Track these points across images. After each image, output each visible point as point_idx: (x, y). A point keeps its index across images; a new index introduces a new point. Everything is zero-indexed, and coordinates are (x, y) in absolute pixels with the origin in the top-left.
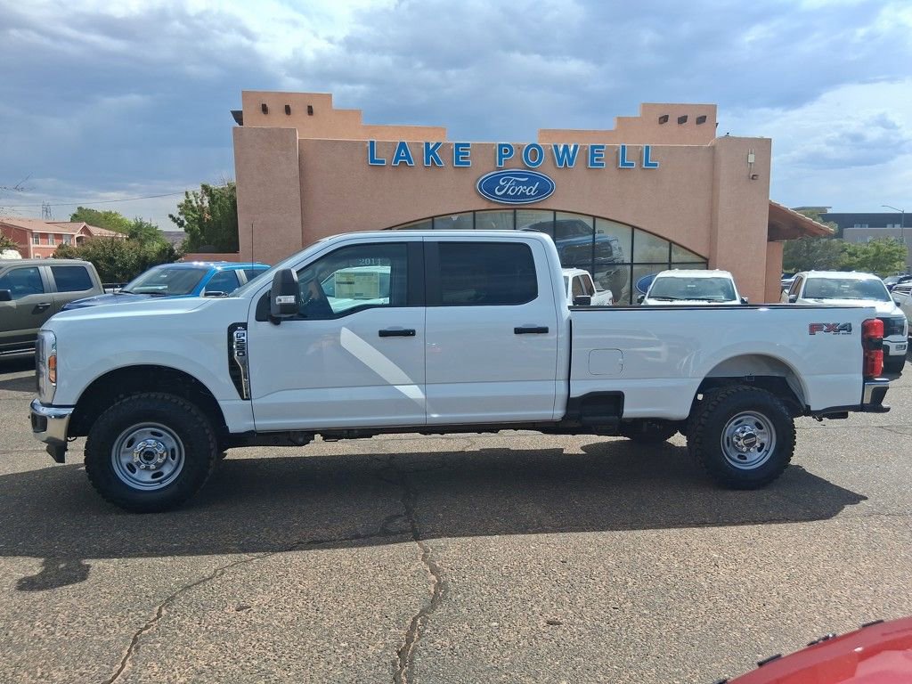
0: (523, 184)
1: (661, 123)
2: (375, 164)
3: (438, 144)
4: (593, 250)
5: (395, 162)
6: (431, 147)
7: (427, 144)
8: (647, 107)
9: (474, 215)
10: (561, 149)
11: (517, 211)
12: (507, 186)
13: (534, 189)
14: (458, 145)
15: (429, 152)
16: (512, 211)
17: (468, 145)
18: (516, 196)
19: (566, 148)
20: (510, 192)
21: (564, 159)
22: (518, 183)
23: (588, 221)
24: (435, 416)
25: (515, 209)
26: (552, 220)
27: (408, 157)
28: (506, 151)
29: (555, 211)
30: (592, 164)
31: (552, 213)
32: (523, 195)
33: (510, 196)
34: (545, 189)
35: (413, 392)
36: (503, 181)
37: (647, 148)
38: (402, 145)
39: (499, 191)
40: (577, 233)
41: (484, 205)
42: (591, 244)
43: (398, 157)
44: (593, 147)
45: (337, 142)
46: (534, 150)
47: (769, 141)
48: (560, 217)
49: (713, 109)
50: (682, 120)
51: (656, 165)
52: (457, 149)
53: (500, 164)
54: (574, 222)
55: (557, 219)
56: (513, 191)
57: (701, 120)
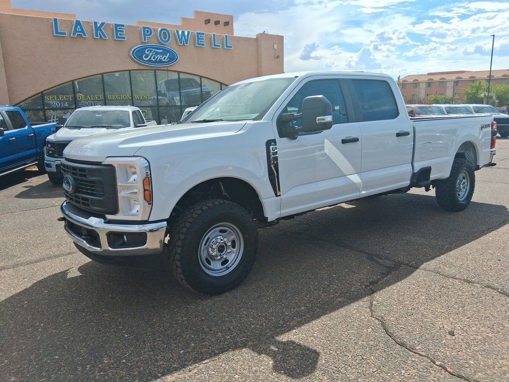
0: (160, 54)
1: (206, 23)
2: (59, 36)
3: (103, 24)
4: (202, 97)
5: (74, 34)
6: (98, 25)
7: (96, 23)
8: (197, 13)
9: (130, 73)
10: (180, 33)
11: (157, 71)
12: (150, 55)
13: (167, 58)
14: (117, 25)
15: (97, 29)
16: (153, 71)
17: (123, 26)
18: (156, 62)
19: (183, 32)
20: (152, 58)
21: (182, 40)
22: (157, 53)
23: (198, 79)
24: (364, 192)
25: (155, 70)
26: (177, 77)
27: (82, 31)
28: (148, 32)
29: (179, 72)
30: (198, 44)
31: (177, 74)
32: (161, 61)
33: (152, 61)
34: (173, 58)
35: (355, 178)
36: (148, 51)
37: (226, 36)
38: (78, 23)
39: (146, 57)
40: (192, 86)
41: (136, 67)
42: (200, 93)
43: (75, 31)
44: (198, 34)
45: (27, 17)
46: (165, 33)
47: (282, 37)
48: (182, 76)
49: (231, 17)
50: (217, 23)
51: (231, 47)
52: (116, 28)
53: (145, 40)
54: (190, 79)
55: (181, 77)
56: (154, 58)
57: (226, 24)
